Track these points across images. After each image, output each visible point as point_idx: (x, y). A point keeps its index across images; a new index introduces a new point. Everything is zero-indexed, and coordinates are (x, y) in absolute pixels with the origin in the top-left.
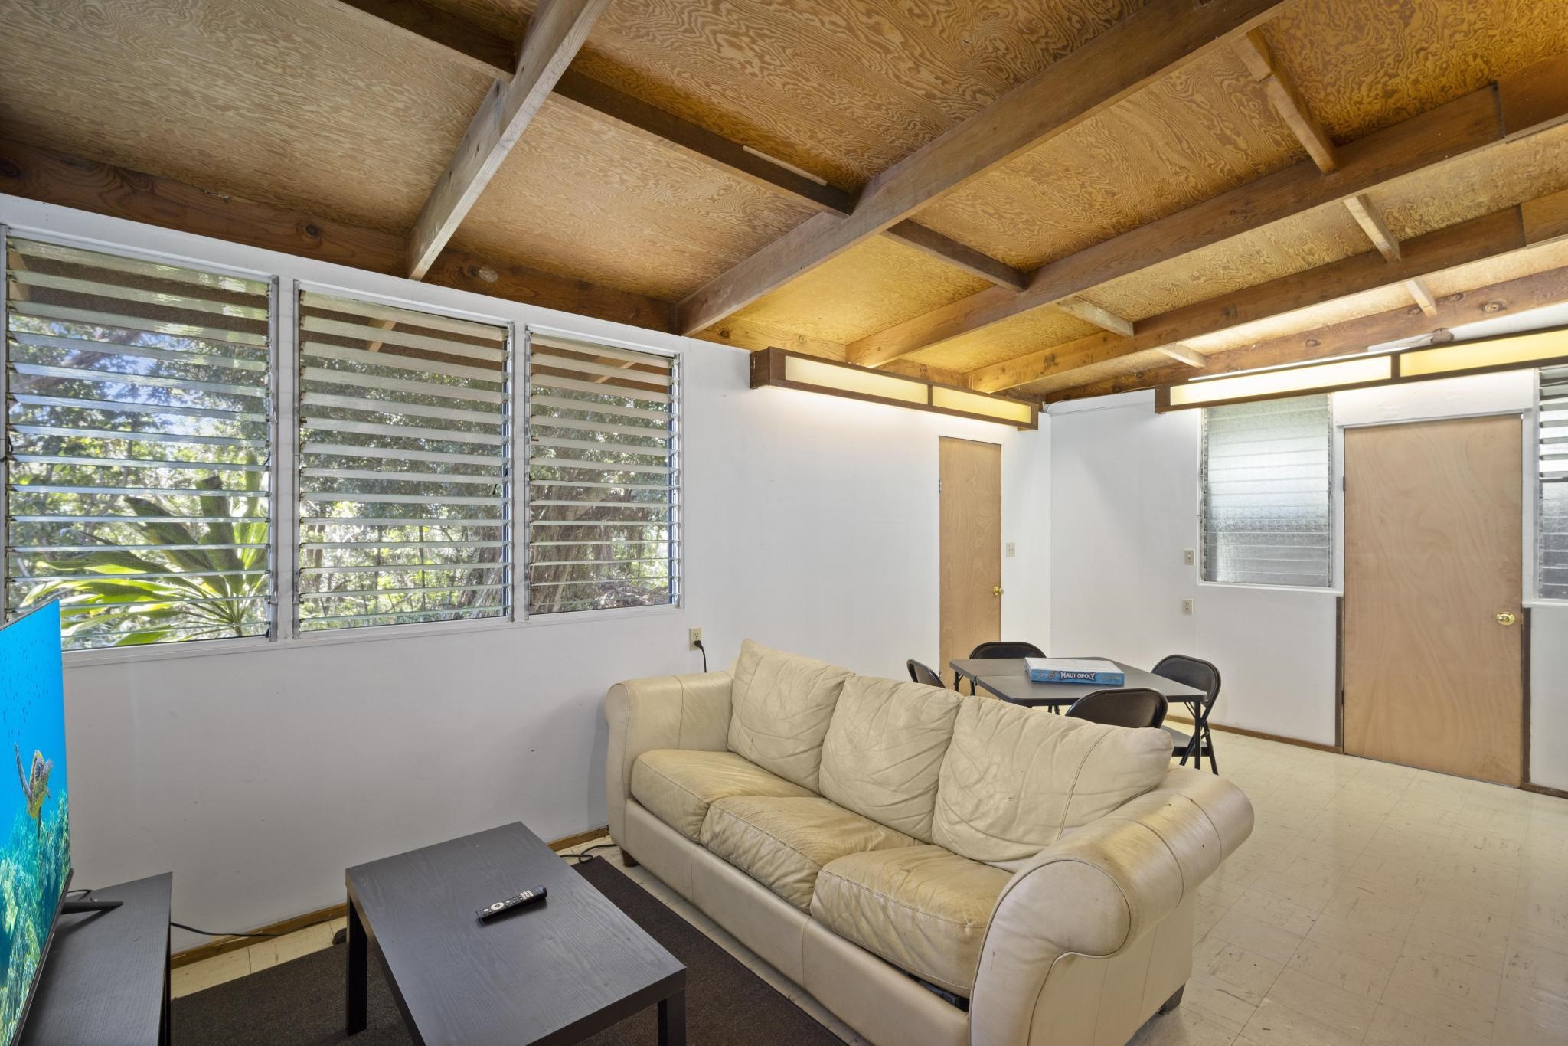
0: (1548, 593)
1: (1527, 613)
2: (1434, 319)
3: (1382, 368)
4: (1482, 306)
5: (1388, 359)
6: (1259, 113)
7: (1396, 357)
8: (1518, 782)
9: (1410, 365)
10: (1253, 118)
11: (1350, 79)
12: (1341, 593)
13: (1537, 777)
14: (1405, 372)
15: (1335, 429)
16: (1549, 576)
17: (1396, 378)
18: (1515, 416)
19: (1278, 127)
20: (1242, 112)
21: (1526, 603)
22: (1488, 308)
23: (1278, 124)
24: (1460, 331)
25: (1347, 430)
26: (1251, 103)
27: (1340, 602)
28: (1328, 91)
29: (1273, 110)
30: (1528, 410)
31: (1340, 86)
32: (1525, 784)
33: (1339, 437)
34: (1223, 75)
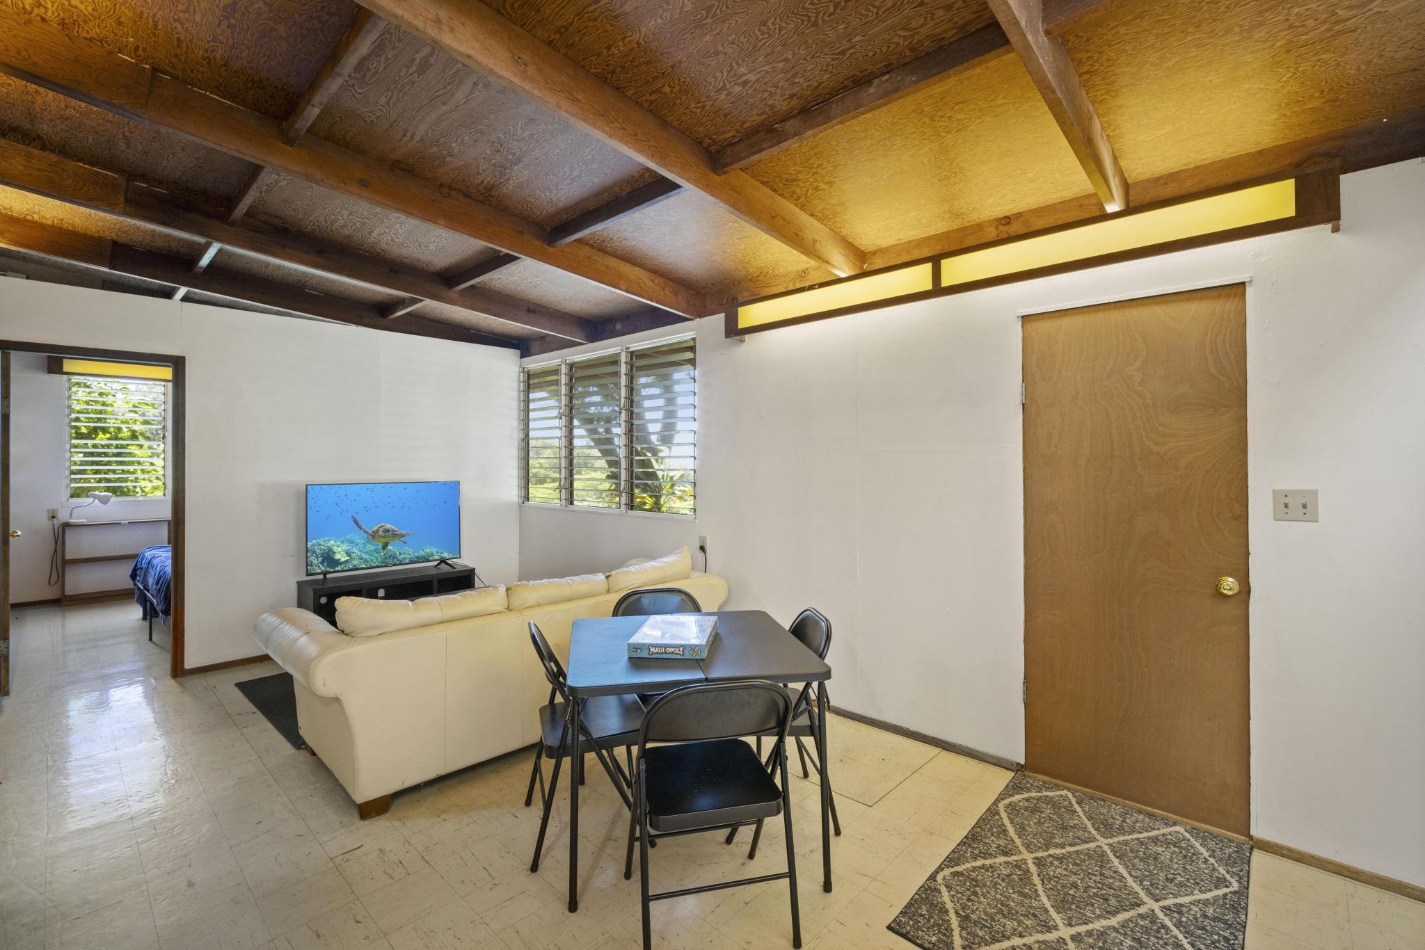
6: (380, 56)
10: (387, 59)
11: (306, 7)
19: (390, 34)
20: (385, 69)
23: (387, 35)
26: (372, 67)
28: (327, 17)
29: (373, 46)
31: (317, 11)
34: (353, 96)
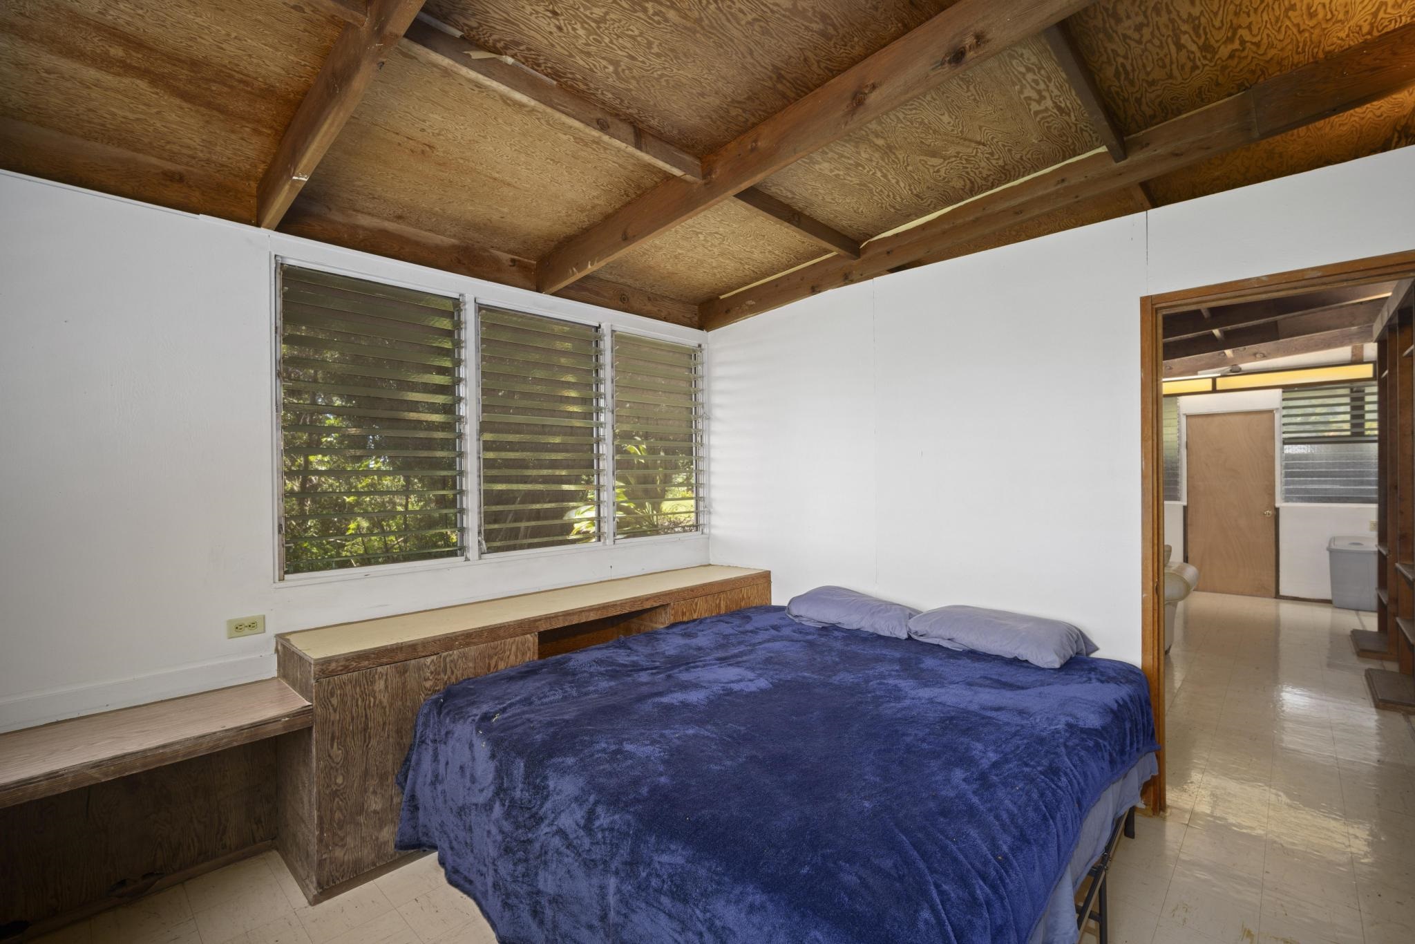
0: (1287, 500)
1: (1277, 510)
2: (1232, 359)
3: (1208, 385)
4: (1255, 354)
5: (1210, 380)
7: (1214, 380)
8: (1274, 595)
9: (1221, 383)
12: (1185, 504)
13: (1283, 592)
14: (1218, 388)
15: (1182, 415)
16: (1288, 491)
17: (1214, 390)
18: (1271, 412)
21: (1277, 505)
22: (1258, 356)
24: (1245, 366)
25: (1188, 416)
27: (1185, 508)
30: (1277, 409)
32: (1277, 596)
33: (1184, 420)
